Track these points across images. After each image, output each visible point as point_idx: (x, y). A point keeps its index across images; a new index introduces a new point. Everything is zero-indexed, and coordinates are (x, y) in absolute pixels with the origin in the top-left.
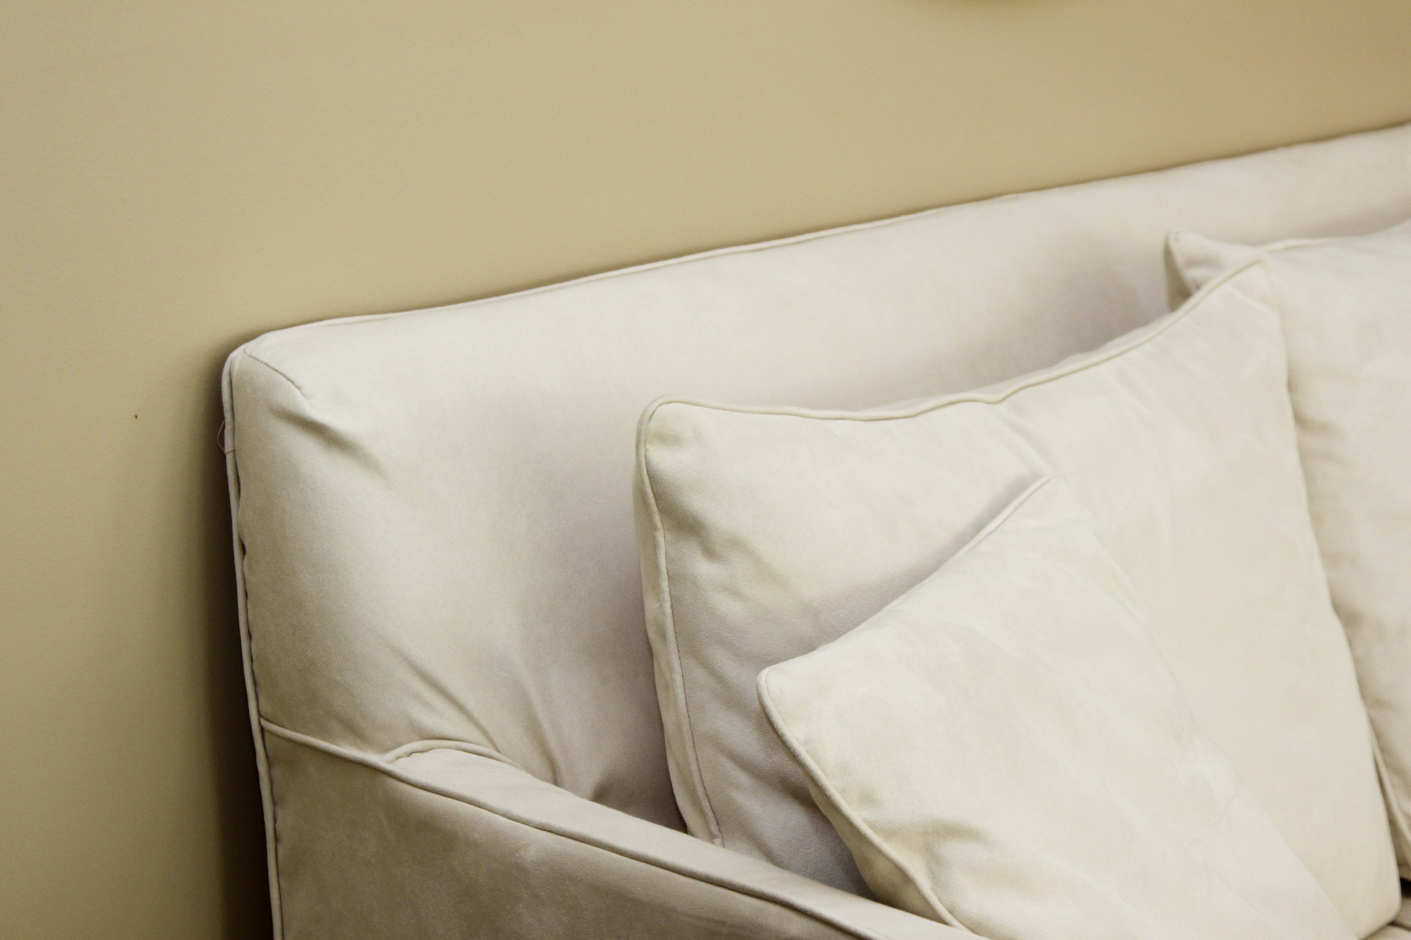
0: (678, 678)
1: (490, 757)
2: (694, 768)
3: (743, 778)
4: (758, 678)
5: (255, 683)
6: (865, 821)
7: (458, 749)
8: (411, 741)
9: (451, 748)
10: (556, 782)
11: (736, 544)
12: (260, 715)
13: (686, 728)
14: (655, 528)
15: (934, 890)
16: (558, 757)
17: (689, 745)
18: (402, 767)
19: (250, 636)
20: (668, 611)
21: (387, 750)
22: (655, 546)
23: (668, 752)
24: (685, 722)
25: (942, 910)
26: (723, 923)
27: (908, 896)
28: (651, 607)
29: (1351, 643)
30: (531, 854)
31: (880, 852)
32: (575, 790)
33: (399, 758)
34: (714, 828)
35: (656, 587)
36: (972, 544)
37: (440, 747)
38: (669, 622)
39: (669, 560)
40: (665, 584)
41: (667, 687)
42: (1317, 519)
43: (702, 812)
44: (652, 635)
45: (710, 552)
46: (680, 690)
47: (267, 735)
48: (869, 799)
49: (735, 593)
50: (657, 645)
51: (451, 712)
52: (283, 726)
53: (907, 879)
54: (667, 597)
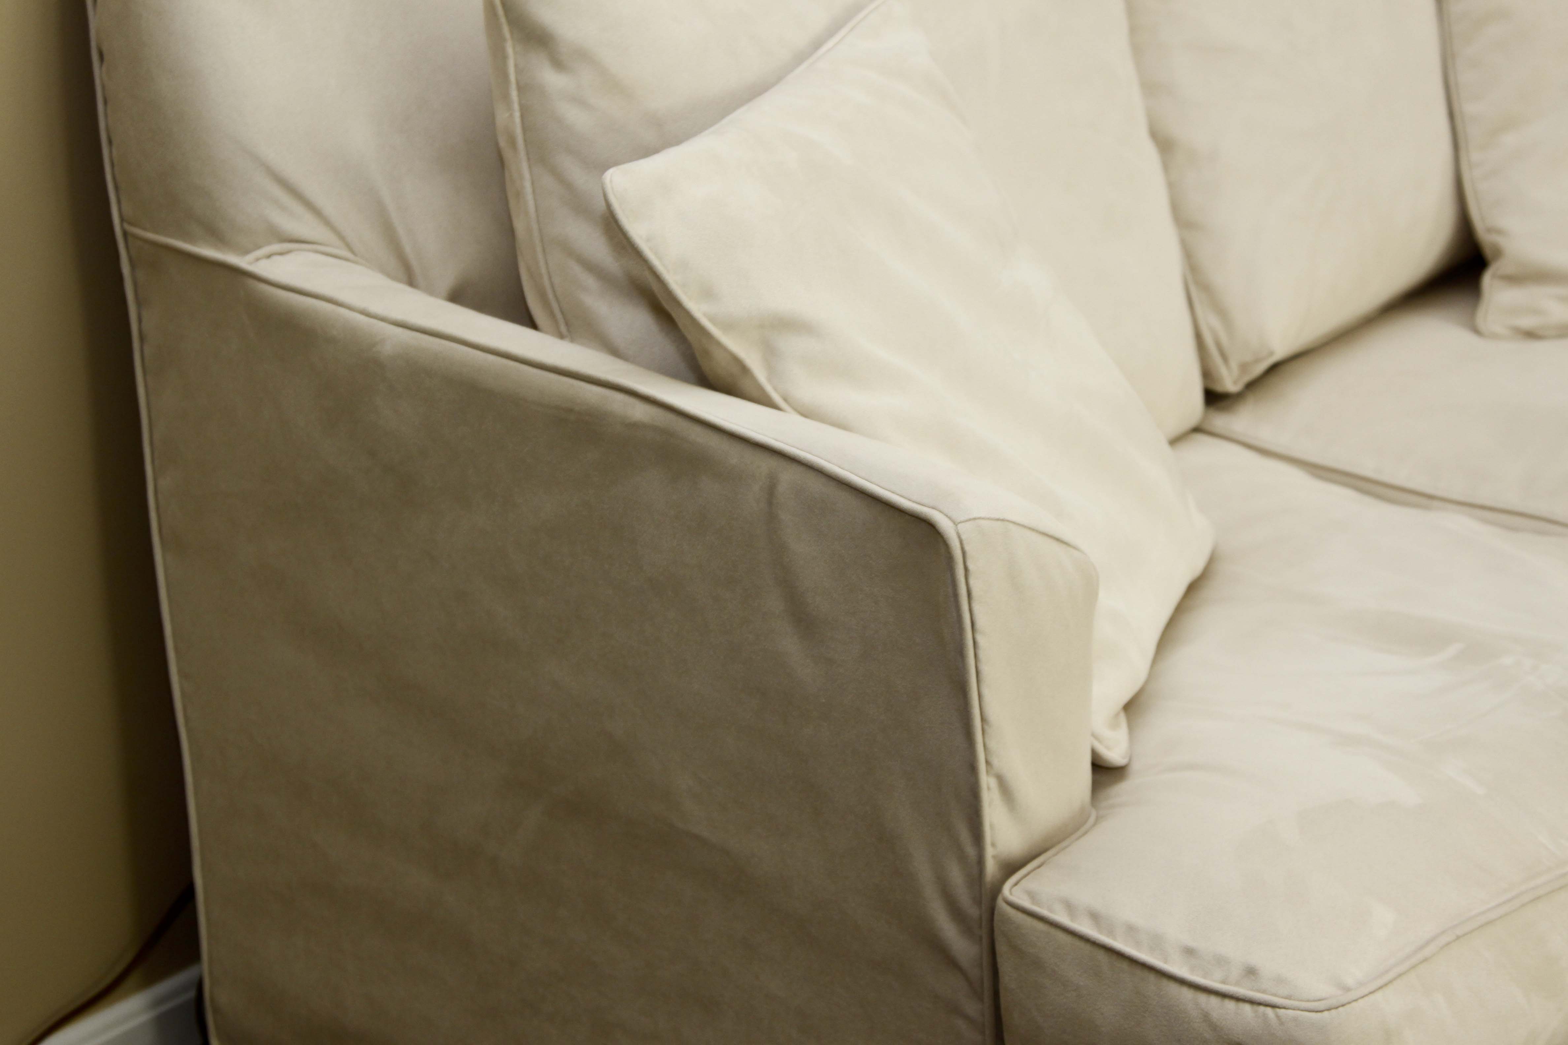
0: (528, 185)
1: (347, 259)
2: (544, 271)
3: (590, 281)
4: (603, 177)
5: (117, 188)
6: (705, 315)
7: (317, 252)
8: (269, 243)
9: (309, 251)
10: (411, 282)
11: (584, 56)
12: (122, 220)
13: (536, 234)
14: (504, 40)
15: (769, 380)
16: (414, 263)
17: (539, 249)
18: (263, 268)
19: (110, 142)
20: (517, 119)
21: (246, 252)
22: (505, 58)
23: (520, 258)
24: (535, 227)
25: (776, 398)
26: (570, 411)
27: (745, 385)
28: (501, 117)
29: (1166, 167)
30: (387, 350)
31: (719, 344)
32: (430, 291)
33: (257, 260)
34: (563, 328)
35: (506, 97)
36: (810, 61)
37: (298, 250)
38: (519, 131)
39: (519, 71)
40: (514, 94)
41: (519, 194)
42: (1137, 50)
43: (552, 315)
44: (503, 143)
45: (558, 64)
46: (530, 197)
47: (130, 239)
48: (708, 293)
49: (580, 102)
50: (508, 154)
51: (308, 217)
52: (145, 229)
53: (745, 370)
54: (516, 106)
